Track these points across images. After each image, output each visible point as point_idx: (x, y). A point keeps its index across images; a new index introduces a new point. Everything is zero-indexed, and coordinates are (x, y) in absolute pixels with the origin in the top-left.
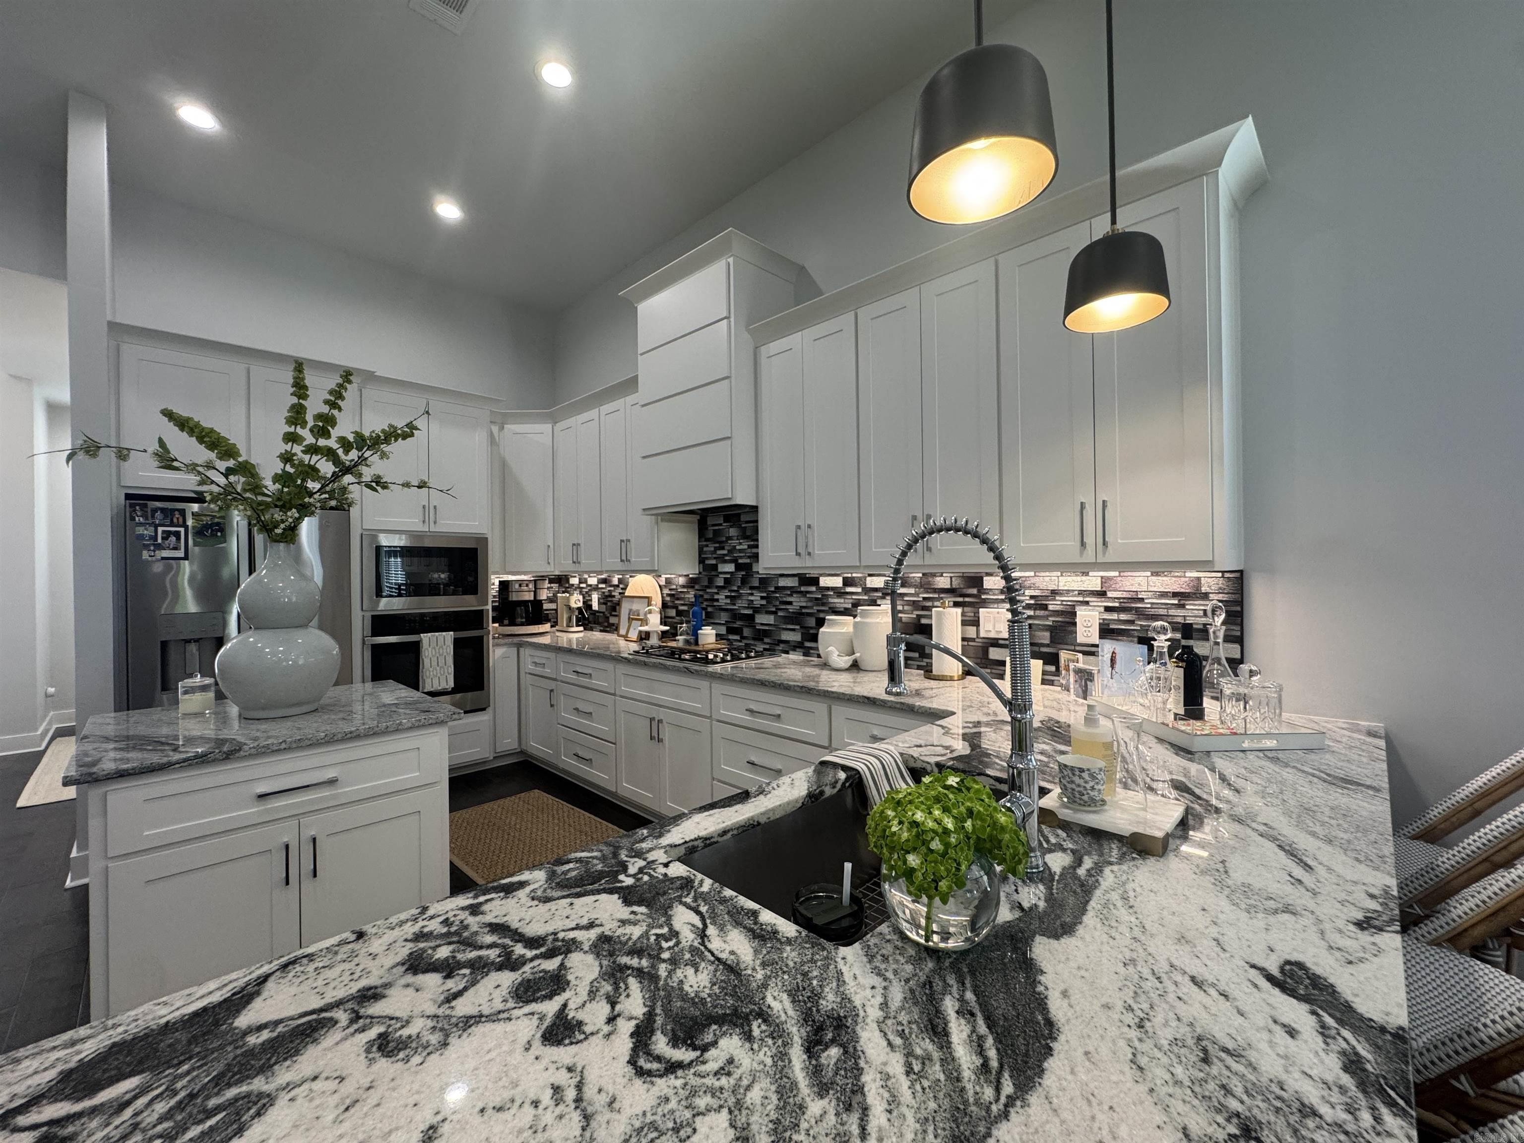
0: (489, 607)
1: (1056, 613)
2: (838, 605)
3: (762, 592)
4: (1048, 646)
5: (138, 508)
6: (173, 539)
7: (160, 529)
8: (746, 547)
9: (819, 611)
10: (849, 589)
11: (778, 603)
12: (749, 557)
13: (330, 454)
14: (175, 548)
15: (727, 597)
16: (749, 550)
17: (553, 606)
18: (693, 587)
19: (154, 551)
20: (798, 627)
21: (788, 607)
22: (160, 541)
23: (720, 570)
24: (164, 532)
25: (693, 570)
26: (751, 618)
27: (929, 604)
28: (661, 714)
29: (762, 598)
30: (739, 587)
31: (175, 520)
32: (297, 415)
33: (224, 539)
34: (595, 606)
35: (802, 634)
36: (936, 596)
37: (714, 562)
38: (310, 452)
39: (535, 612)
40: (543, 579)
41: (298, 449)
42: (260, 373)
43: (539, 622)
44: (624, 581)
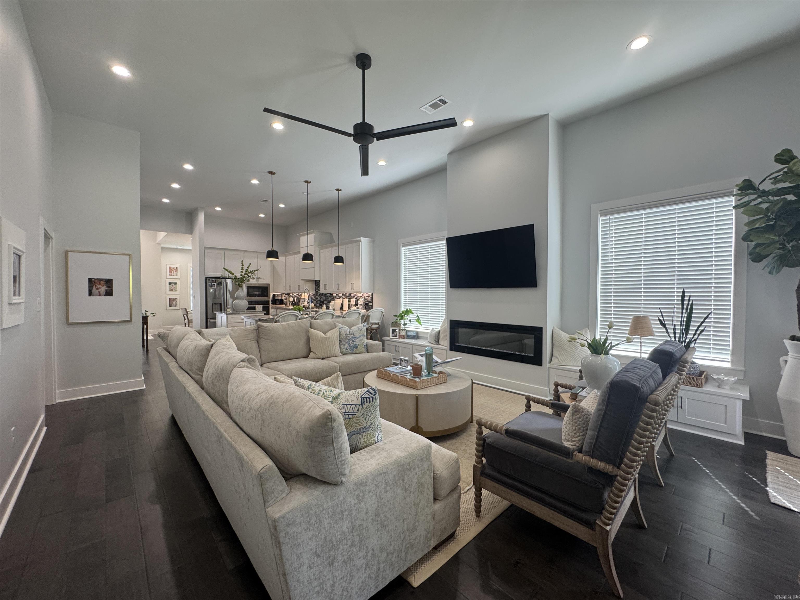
0: (270, 300)
5: (209, 279)
6: (214, 285)
7: (213, 283)
10: (336, 296)
13: (247, 274)
14: (214, 287)
17: (286, 301)
18: (313, 296)
19: (211, 287)
25: (314, 292)
31: (215, 282)
32: (242, 268)
33: (222, 285)
34: (296, 301)
38: (245, 274)
39: (281, 302)
40: (283, 294)
41: (243, 274)
42: (227, 252)
43: (282, 304)
44: (301, 295)
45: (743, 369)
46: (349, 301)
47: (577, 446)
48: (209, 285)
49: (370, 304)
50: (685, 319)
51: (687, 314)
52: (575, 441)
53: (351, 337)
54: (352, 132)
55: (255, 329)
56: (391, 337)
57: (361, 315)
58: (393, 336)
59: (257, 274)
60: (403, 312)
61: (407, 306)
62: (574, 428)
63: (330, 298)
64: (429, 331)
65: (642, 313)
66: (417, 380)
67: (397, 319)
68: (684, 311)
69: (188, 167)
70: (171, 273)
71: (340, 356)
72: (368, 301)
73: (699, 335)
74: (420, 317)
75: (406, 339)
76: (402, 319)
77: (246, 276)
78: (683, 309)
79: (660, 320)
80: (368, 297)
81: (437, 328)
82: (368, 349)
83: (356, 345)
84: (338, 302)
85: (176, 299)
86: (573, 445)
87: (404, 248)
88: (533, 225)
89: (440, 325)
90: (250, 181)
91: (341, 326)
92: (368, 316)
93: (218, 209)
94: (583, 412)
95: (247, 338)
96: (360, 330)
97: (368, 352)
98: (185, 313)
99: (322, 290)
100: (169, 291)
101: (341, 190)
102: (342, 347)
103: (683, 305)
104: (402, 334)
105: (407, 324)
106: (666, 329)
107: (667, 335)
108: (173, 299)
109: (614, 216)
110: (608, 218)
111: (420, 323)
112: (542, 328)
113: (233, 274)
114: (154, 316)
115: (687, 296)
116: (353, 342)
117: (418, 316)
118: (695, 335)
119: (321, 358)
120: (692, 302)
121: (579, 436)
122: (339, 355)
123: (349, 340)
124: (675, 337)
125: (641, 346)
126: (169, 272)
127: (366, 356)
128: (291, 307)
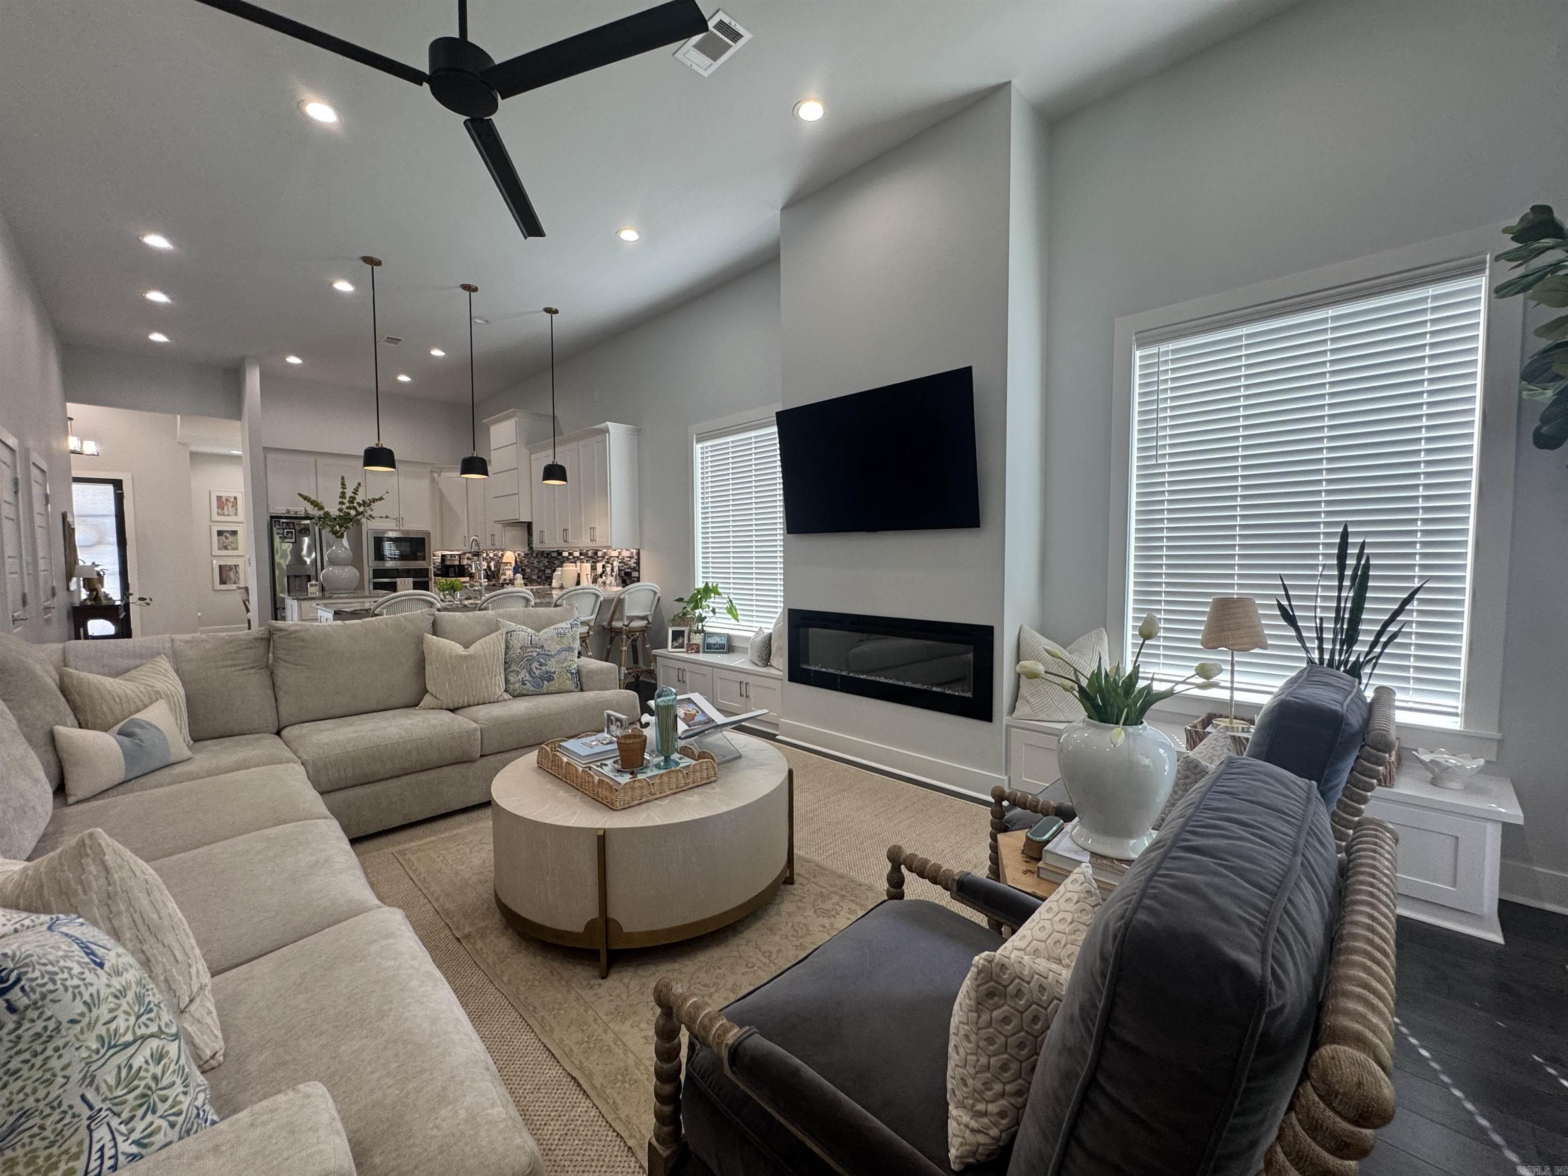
0: (433, 567)
5: (275, 522)
6: (290, 534)
7: (287, 530)
13: (355, 508)
14: (291, 538)
17: (471, 569)
19: (283, 539)
22: (285, 535)
24: (287, 532)
25: (526, 550)
26: (544, 571)
31: (291, 526)
32: (343, 495)
34: (493, 569)
38: (348, 508)
39: (461, 571)
40: (465, 554)
41: (344, 507)
42: (321, 461)
43: (464, 576)
44: (503, 555)
45: (1497, 735)
46: (594, 568)
47: (993, 1138)
48: (279, 534)
49: (635, 574)
50: (1349, 605)
51: (1355, 593)
52: (985, 1114)
53: (535, 654)
54: (424, 67)
55: (262, 639)
56: (670, 649)
57: (602, 599)
58: (676, 647)
59: (377, 509)
60: (699, 591)
61: (708, 578)
62: (983, 1060)
63: (557, 562)
64: (752, 635)
65: (1236, 590)
66: (625, 779)
67: (685, 608)
68: (1347, 583)
69: (157, 241)
70: (223, 509)
71: (505, 700)
72: (630, 568)
73: (1385, 645)
74: (734, 602)
75: (704, 652)
76: (697, 608)
77: (352, 512)
78: (1341, 578)
79: (1281, 607)
80: (631, 557)
81: (769, 627)
82: (580, 681)
83: (547, 673)
84: (569, 570)
85: (236, 566)
86: (979, 1131)
87: (700, 445)
88: (970, 368)
89: (774, 621)
90: (331, 284)
91: (513, 626)
92: (620, 602)
93: (293, 360)
94: (1019, 993)
95: (230, 663)
96: (561, 635)
97: (582, 690)
99: (536, 545)
100: (219, 549)
101: (556, 312)
102: (512, 679)
103: (1342, 567)
104: (694, 642)
105: (705, 617)
106: (1297, 629)
107: (1299, 645)
108: (230, 566)
109: (1171, 346)
110: (1154, 350)
111: (736, 617)
112: (992, 628)
113: (321, 508)
114: (148, 604)
115: (1354, 544)
116: (541, 665)
117: (731, 601)
118: (1374, 644)
119: (451, 707)
120: (1368, 559)
121: (1003, 1095)
122: (501, 698)
123: (530, 661)
124: (1321, 650)
125: (1232, 672)
126: (218, 508)
127: (574, 699)
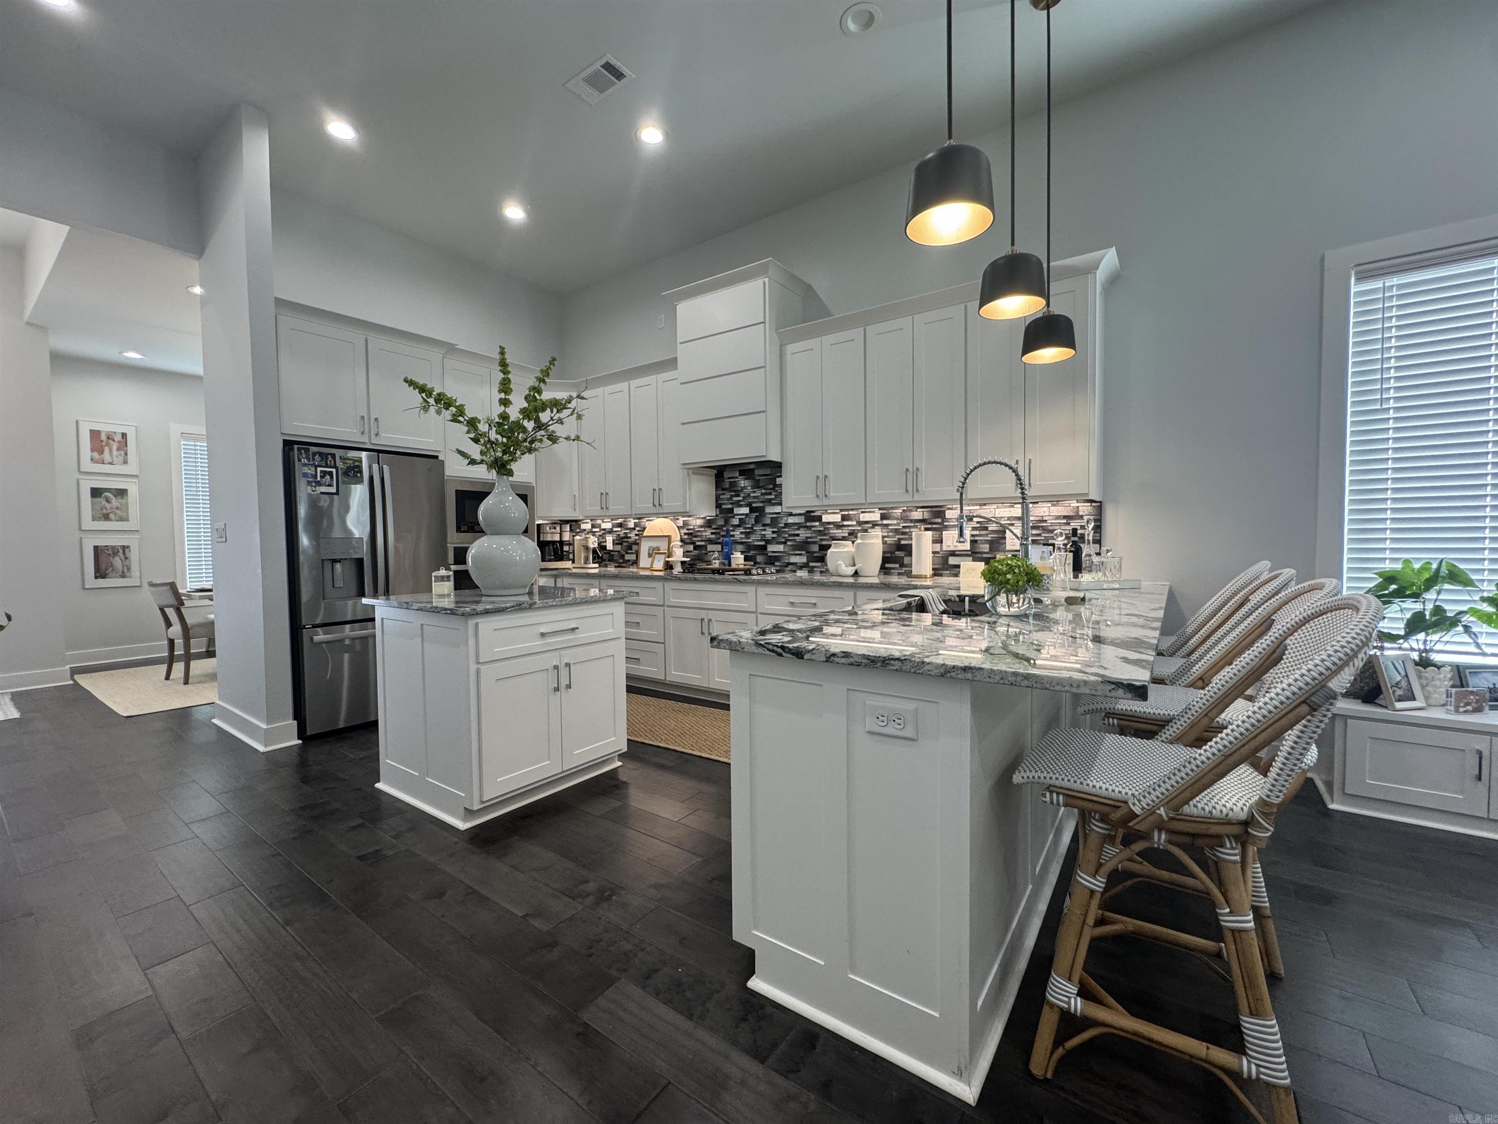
1: (994, 532)
2: (837, 535)
3: (773, 528)
4: (987, 553)
5: (303, 451)
6: (328, 477)
7: (319, 469)
8: (759, 494)
9: (821, 540)
10: (846, 523)
11: (787, 535)
12: (762, 502)
14: (330, 485)
15: (741, 533)
16: (762, 497)
18: (710, 527)
19: (315, 487)
20: (804, 552)
21: (796, 538)
22: (319, 479)
23: (735, 512)
24: (321, 471)
26: (764, 548)
27: (907, 530)
28: (711, 615)
29: (773, 532)
30: (752, 525)
31: (329, 462)
35: (807, 557)
36: (912, 524)
37: (730, 506)
40: (565, 522)
42: (377, 342)
44: (642, 524)
48: (305, 475)
70: (101, 452)
77: (530, 425)
85: (124, 548)
93: (340, 129)
98: (172, 601)
100: (94, 519)
108: (113, 548)
126: (92, 450)
128: (594, 568)
